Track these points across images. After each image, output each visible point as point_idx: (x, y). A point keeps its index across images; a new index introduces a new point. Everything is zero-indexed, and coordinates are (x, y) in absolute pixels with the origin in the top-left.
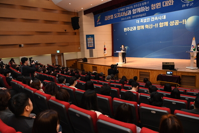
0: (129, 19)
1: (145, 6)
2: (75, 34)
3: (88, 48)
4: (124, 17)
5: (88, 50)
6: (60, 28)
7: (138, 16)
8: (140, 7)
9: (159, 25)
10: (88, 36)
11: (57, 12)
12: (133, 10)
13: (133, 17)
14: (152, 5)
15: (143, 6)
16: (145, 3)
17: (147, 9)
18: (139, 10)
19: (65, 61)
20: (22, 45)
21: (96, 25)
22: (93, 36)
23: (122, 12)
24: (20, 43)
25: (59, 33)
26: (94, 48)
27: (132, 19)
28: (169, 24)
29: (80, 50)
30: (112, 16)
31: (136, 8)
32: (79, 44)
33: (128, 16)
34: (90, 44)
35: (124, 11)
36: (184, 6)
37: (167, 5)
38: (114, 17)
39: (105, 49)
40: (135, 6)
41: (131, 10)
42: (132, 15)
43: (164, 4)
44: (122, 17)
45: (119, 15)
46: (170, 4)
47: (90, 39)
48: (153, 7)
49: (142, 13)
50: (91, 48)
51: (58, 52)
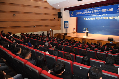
0: (90, 15)
1: (98, 10)
2: (58, 20)
3: (65, 28)
4: (87, 14)
5: (65, 29)
6: (52, 17)
7: (94, 14)
8: (96, 10)
9: (103, 18)
10: (65, 22)
11: (50, 9)
12: (92, 11)
13: (92, 14)
14: (102, 10)
15: (97, 10)
16: (99, 8)
17: (99, 11)
18: (95, 11)
19: (53, 34)
20: (35, 26)
21: (70, 17)
22: (68, 22)
23: (86, 11)
24: (34, 25)
25: (51, 20)
26: (68, 28)
27: (91, 15)
28: (108, 18)
29: (60, 29)
30: (80, 13)
31: (94, 10)
32: (60, 25)
33: (89, 14)
34: (66, 26)
35: (87, 11)
36: (118, 12)
37: (109, 10)
38: (81, 13)
39: (74, 29)
40: (93, 9)
41: (91, 11)
42: (91, 13)
43: (108, 10)
44: (86, 14)
45: (84, 13)
46: (111, 10)
47: (66, 23)
48: (103, 10)
49: (96, 13)
50: (67, 28)
51: (51, 30)
